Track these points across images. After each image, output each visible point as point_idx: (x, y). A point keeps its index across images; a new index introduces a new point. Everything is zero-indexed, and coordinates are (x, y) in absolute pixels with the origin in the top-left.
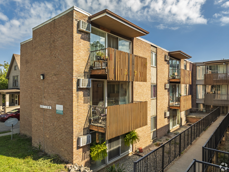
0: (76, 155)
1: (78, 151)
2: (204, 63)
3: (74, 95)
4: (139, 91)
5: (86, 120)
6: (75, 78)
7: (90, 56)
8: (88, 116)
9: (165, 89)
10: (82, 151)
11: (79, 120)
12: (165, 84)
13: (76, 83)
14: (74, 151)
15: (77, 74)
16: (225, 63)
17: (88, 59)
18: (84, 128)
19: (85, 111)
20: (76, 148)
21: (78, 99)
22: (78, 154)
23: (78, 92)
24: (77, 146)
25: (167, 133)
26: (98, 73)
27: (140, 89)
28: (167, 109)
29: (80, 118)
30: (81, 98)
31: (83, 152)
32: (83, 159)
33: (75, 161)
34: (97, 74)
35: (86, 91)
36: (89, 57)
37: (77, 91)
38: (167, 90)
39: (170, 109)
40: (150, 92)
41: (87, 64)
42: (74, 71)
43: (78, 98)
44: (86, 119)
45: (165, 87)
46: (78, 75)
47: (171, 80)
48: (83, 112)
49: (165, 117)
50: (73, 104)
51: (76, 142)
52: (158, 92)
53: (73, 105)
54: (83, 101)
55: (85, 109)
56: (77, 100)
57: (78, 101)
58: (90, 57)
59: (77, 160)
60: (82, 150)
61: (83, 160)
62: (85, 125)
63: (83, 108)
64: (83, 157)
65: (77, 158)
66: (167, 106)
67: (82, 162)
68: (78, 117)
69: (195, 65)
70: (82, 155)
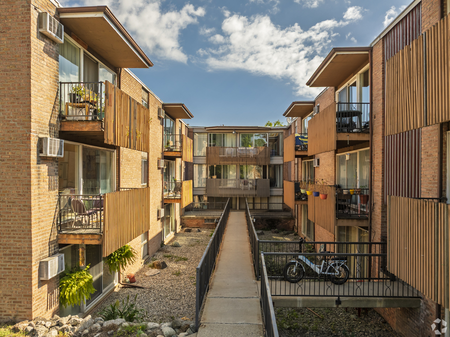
0: (36, 300)
1: (40, 292)
2: (205, 128)
3: (33, 171)
4: (126, 170)
5: (52, 224)
6: (34, 136)
7: (59, 91)
8: (56, 216)
9: (159, 168)
10: (47, 290)
11: (42, 224)
12: (158, 160)
13: (36, 147)
14: (33, 292)
15: (37, 127)
16: (235, 132)
17: (56, 98)
18: (50, 242)
19: (51, 206)
20: (37, 285)
21: (39, 181)
22: (40, 298)
23: (40, 166)
24: (39, 279)
25: (160, 246)
26: (81, 128)
27: (128, 166)
28: (160, 204)
29: (42, 221)
30: (44, 178)
31: (48, 293)
32: (49, 307)
33: (35, 312)
34: (78, 130)
35: (52, 163)
36: (57, 93)
37: (38, 164)
38: (160, 170)
39: (165, 204)
40: (140, 172)
41: (54, 107)
42: (32, 120)
43: (39, 178)
44: (53, 222)
45: (158, 166)
46: (39, 130)
47: (165, 153)
48: (48, 208)
49: (158, 219)
50: (32, 190)
51: (37, 272)
52: (150, 174)
53: (32, 194)
54: (48, 186)
55: (51, 203)
56: (37, 183)
57: (39, 184)
58: (59, 94)
59: (38, 310)
60: (47, 288)
61: (48, 309)
62: (51, 234)
63: (47, 200)
64: (49, 303)
65: (38, 305)
66: (160, 199)
67: (47, 313)
68: (39, 218)
69: (191, 130)
70: (46, 298)
